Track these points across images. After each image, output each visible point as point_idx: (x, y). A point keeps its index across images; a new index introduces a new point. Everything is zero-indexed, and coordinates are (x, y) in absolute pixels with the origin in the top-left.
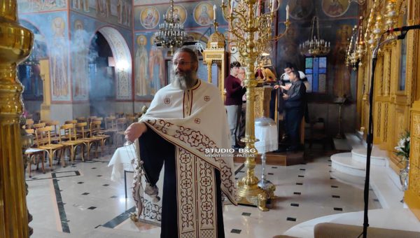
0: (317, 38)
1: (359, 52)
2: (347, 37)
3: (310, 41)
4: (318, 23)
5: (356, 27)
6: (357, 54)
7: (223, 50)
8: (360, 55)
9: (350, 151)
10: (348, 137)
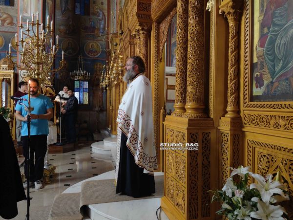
0: (81, 69)
1: (106, 81)
2: (100, 70)
3: (77, 71)
4: (82, 60)
5: (104, 66)
6: (106, 82)
7: (13, 71)
8: (107, 83)
9: (103, 140)
10: (102, 132)
